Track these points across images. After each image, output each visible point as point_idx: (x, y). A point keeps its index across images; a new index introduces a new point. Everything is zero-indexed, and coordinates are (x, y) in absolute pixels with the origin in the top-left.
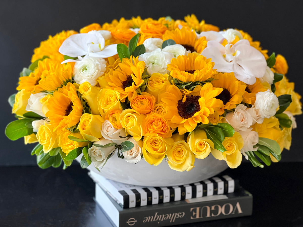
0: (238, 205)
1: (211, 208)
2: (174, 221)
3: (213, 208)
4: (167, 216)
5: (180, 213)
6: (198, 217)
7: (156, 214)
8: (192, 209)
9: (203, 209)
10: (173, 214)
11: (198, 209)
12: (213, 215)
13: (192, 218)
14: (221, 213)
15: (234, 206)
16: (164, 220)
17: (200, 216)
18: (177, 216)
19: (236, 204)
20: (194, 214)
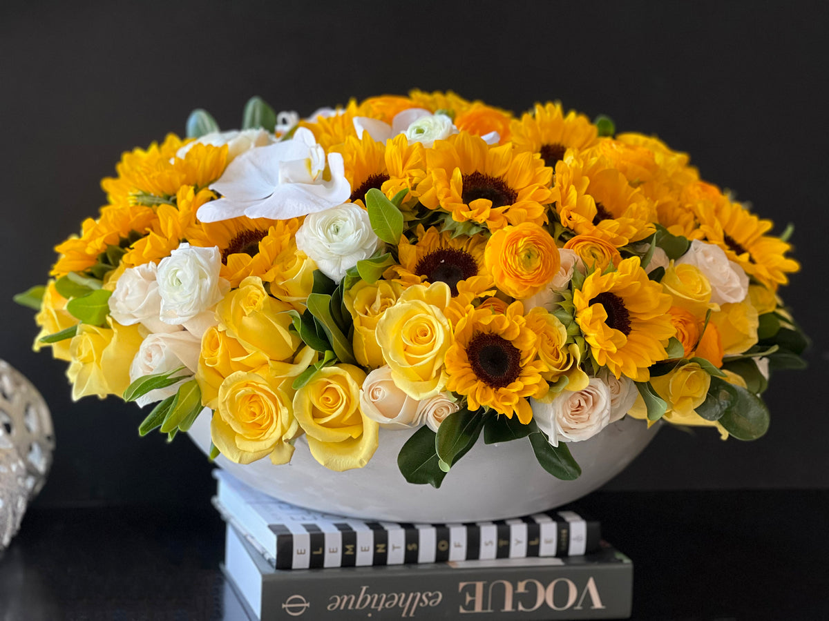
0: (591, 585)
1: (515, 587)
2: (411, 614)
3: (521, 587)
4: (393, 598)
5: (430, 594)
6: (478, 608)
7: (364, 588)
8: (462, 585)
9: (493, 587)
10: (412, 595)
11: (479, 586)
12: (521, 608)
13: (462, 611)
14: (545, 603)
15: (581, 587)
16: (384, 609)
17: (484, 606)
18: (421, 600)
19: (587, 581)
20: (468, 598)
